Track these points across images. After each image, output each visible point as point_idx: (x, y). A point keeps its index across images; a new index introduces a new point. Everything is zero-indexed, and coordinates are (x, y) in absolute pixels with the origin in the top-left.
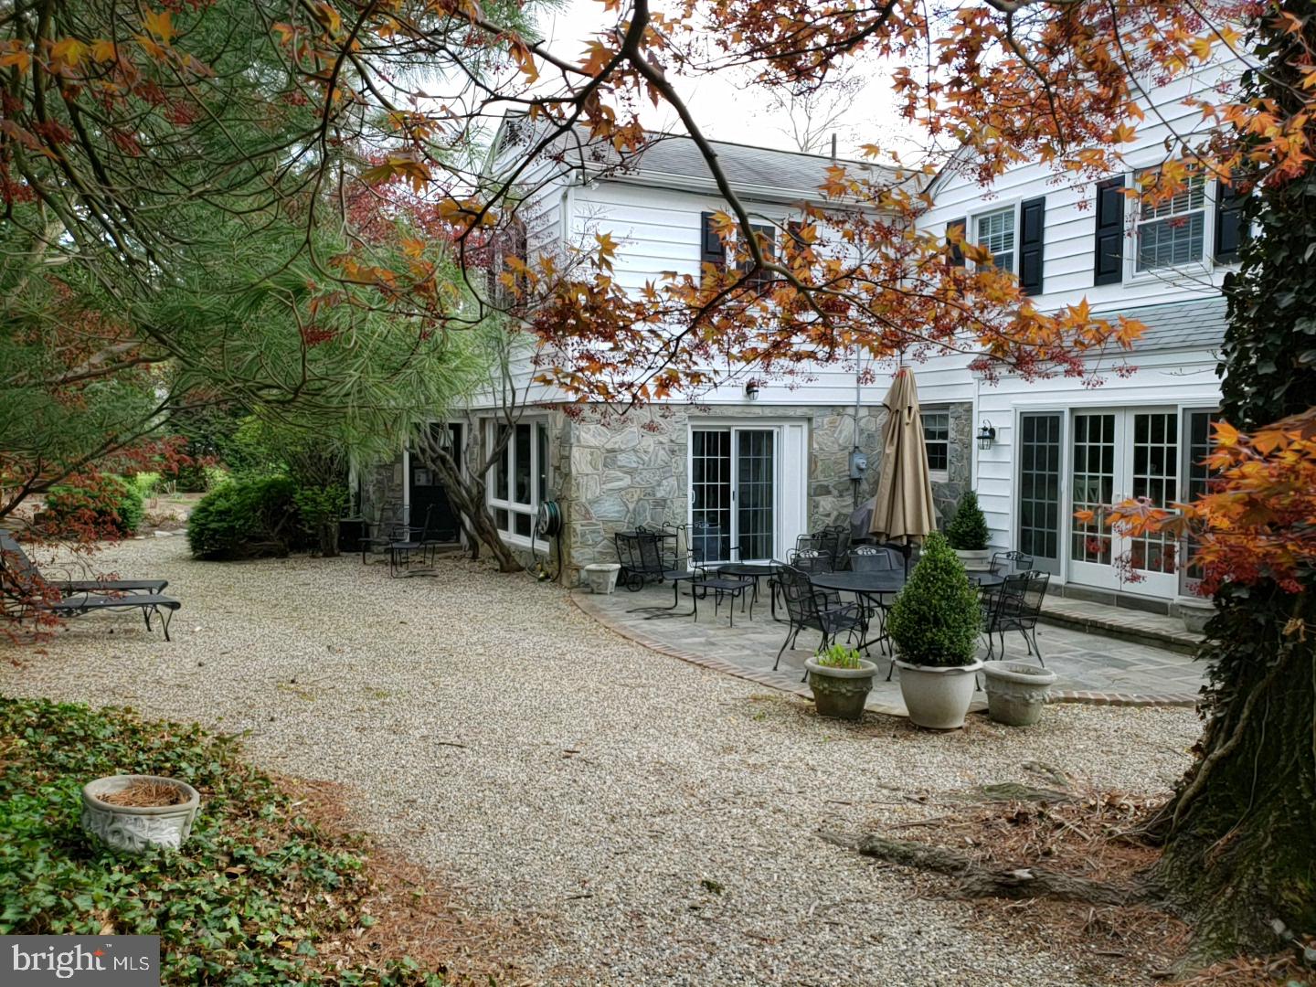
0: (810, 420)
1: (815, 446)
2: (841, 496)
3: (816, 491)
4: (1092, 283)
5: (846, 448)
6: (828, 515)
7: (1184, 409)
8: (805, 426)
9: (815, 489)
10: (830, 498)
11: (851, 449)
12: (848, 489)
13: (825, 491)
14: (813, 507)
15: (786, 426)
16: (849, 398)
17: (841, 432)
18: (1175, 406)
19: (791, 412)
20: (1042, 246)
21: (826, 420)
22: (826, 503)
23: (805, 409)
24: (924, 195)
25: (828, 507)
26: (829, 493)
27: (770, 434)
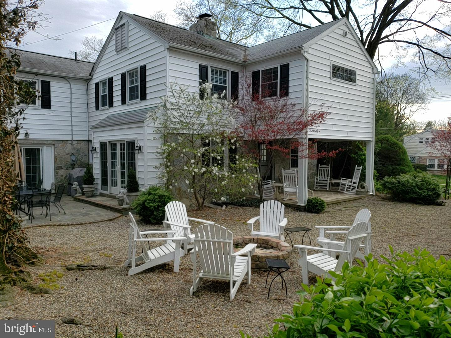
0: (54, 145)
1: (56, 153)
2: (67, 169)
3: (57, 168)
4: (121, 104)
5: (69, 154)
6: (62, 176)
7: (126, 141)
8: (53, 147)
9: (56, 168)
10: (63, 170)
11: (71, 154)
12: (70, 167)
13: (61, 168)
14: (56, 173)
15: (45, 147)
16: (69, 138)
17: (66, 149)
18: (124, 141)
19: (45, 142)
20: (113, 92)
21: (60, 145)
22: (61, 172)
23: (51, 141)
24: (90, 75)
25: (62, 174)
26: (62, 169)
27: (38, 149)
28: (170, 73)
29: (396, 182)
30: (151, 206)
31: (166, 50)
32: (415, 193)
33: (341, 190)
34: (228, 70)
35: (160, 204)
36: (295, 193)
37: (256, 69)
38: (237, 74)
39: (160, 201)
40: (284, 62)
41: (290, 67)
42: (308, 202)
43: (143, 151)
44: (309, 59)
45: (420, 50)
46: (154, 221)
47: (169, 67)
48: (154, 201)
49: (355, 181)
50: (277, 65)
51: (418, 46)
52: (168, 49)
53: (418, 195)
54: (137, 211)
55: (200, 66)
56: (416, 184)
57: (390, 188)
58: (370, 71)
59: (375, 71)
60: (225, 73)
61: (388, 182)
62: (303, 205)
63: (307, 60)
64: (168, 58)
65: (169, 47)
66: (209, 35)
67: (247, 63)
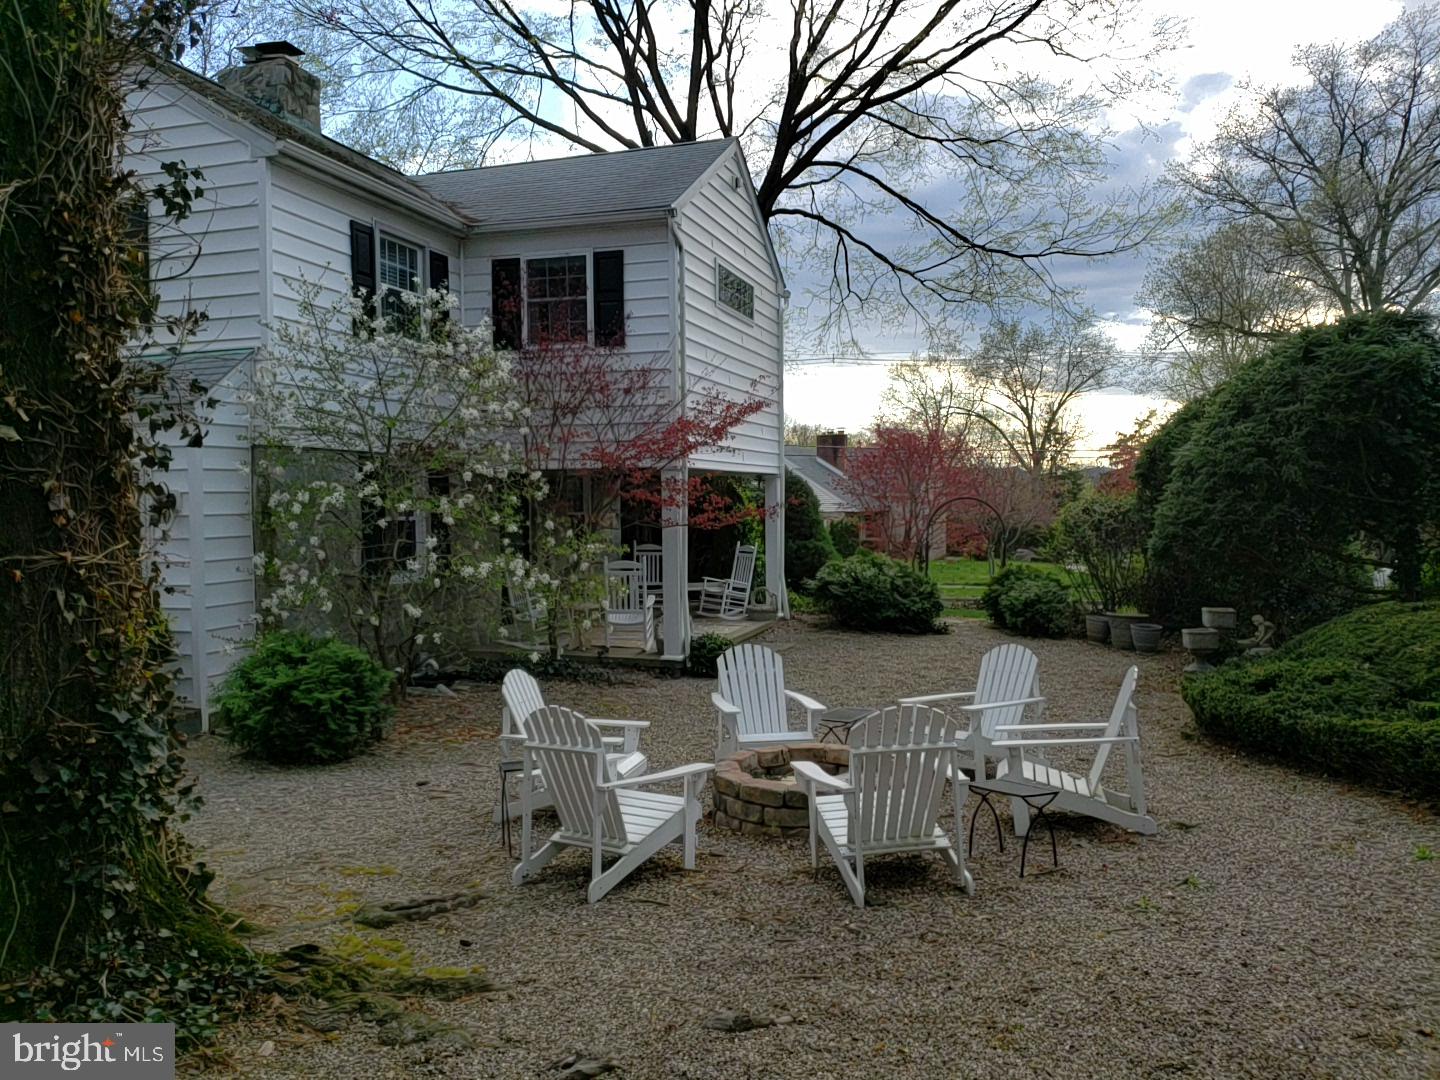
28: (276, 242)
29: (850, 580)
30: (319, 703)
31: (262, 162)
32: (895, 605)
33: (704, 610)
34: (422, 247)
35: (350, 692)
36: (639, 627)
37: (507, 252)
38: (444, 260)
39: (345, 683)
40: (608, 244)
41: (626, 260)
42: (692, 648)
43: (184, 512)
44: (686, 246)
45: (841, 239)
46: (326, 753)
47: (276, 220)
48: (324, 684)
49: (741, 584)
50: (585, 249)
51: (839, 230)
52: (270, 159)
53: (901, 611)
54: (257, 723)
55: (352, 224)
56: (892, 583)
57: (836, 597)
58: (770, 286)
59: (781, 292)
60: (413, 253)
61: (832, 583)
62: (680, 657)
63: (681, 248)
64: (269, 187)
65: (275, 153)
66: (301, 117)
67: (476, 230)
